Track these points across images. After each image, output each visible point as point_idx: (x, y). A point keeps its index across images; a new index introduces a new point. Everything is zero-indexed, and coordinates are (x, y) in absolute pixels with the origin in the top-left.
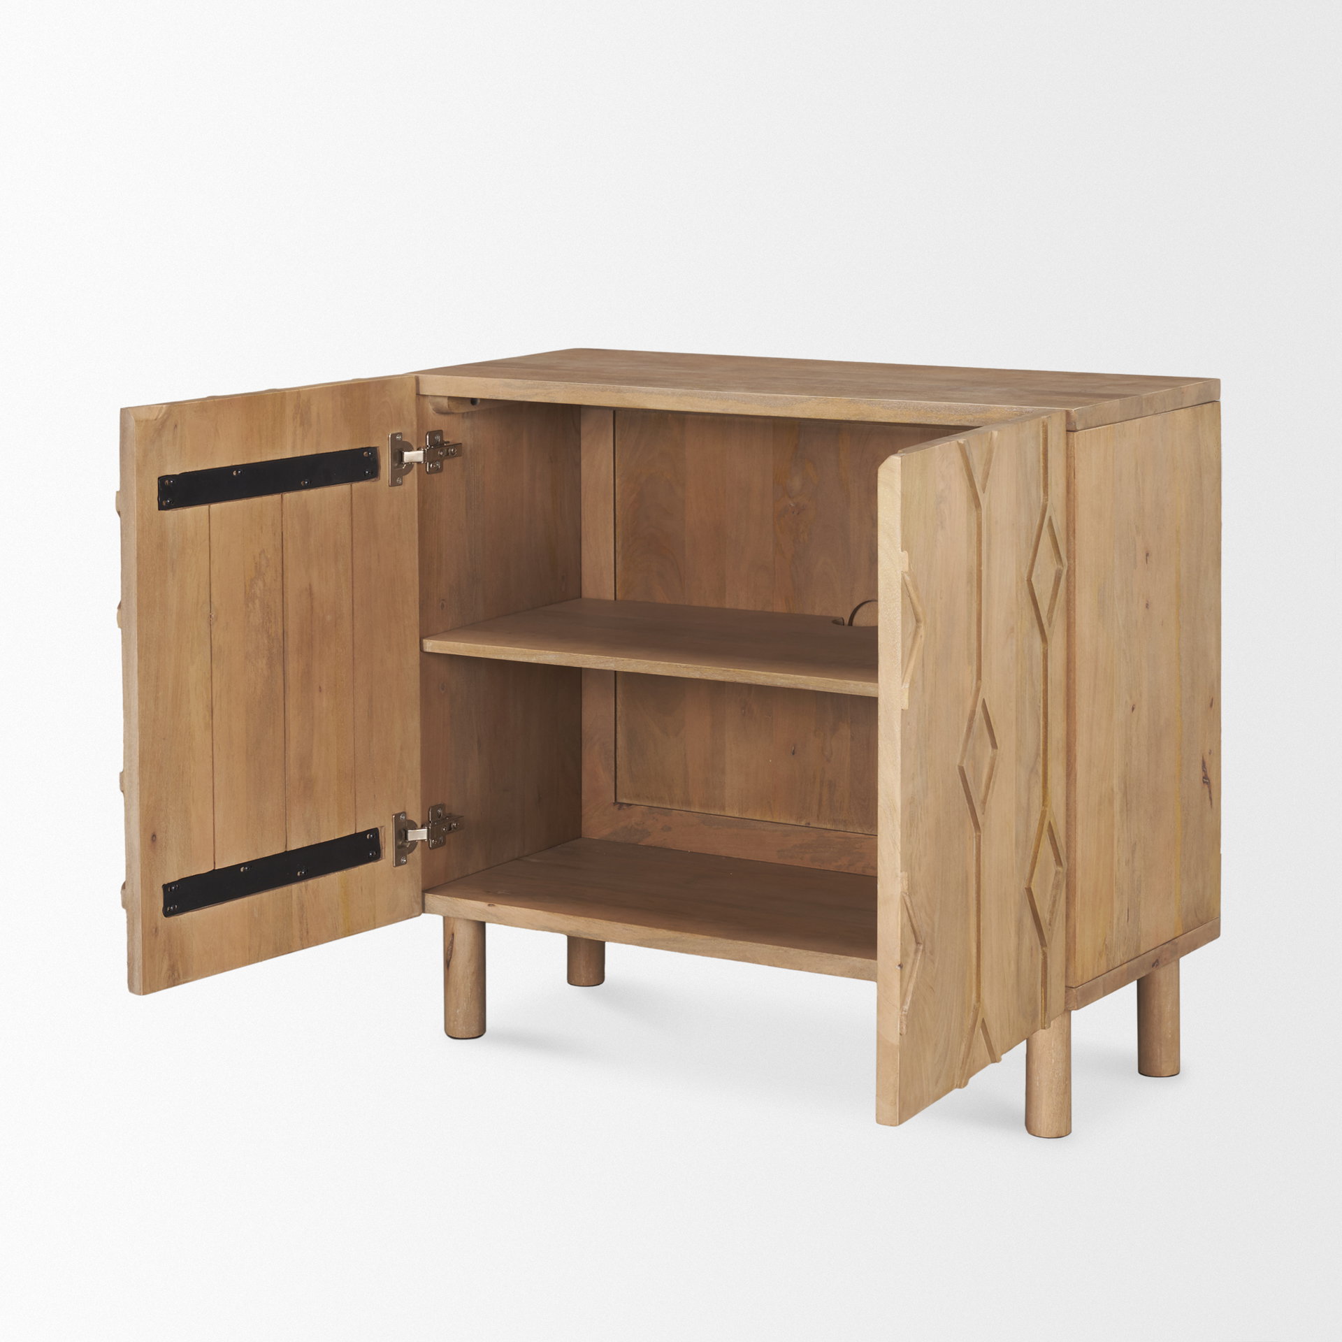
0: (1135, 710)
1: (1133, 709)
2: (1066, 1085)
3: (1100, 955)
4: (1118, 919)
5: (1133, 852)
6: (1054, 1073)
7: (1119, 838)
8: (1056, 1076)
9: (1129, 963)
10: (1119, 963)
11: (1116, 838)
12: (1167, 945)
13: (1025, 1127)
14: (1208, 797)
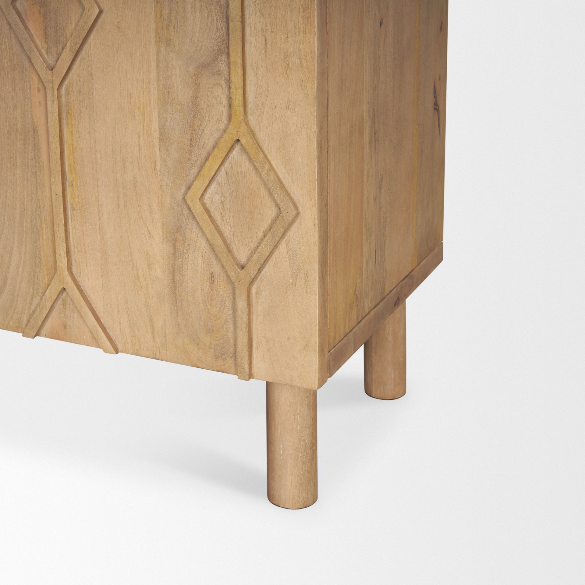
0: (382, 26)
1: (381, 24)
2: (313, 451)
3: (351, 308)
4: (367, 263)
5: (380, 187)
6: (300, 440)
7: (368, 174)
8: (302, 443)
9: (376, 308)
10: (367, 311)
11: (365, 173)
12: (406, 280)
13: (267, 498)
14: (437, 124)
